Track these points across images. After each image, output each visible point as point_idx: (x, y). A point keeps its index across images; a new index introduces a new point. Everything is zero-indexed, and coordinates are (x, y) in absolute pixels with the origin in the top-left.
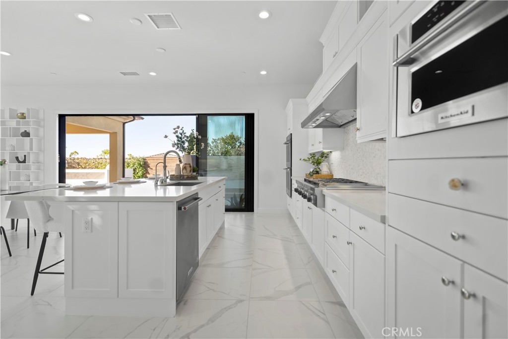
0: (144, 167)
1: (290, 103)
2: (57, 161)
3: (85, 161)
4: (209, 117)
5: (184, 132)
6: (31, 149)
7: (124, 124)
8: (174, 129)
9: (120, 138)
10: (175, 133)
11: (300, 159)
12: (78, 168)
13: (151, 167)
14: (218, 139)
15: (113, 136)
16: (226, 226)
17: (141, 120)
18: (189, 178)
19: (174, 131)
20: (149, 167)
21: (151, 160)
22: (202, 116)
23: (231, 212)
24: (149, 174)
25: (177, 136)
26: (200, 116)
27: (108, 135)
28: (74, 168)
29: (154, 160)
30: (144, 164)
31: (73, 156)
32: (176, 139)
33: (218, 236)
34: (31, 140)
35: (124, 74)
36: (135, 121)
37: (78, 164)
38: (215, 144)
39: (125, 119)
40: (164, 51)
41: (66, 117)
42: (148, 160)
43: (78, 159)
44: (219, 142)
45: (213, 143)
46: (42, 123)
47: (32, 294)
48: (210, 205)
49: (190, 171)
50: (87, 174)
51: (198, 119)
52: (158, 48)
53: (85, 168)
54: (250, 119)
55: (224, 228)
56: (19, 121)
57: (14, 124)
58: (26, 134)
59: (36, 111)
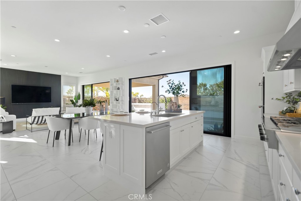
1: (263, 51)
2: (128, 100)
3: (145, 99)
4: (198, 72)
5: (174, 83)
6: (120, 95)
7: (159, 80)
8: (167, 82)
9: (157, 88)
10: (168, 84)
11: (273, 99)
12: (143, 103)
14: (214, 85)
15: (154, 86)
16: (204, 144)
17: (167, 77)
18: (175, 111)
19: (167, 83)
22: (193, 71)
23: (213, 135)
25: (169, 86)
26: (192, 71)
27: (152, 86)
28: (141, 103)
31: (141, 97)
32: (169, 88)
33: (196, 151)
34: (120, 91)
35: (151, 54)
36: (164, 78)
37: (143, 100)
38: (211, 88)
39: (159, 78)
40: (165, 37)
41: (132, 80)
43: (143, 98)
44: (214, 86)
45: (210, 87)
46: (124, 83)
47: (100, 160)
48: (183, 130)
49: (176, 107)
50: (145, 105)
51: (190, 74)
52: (162, 36)
53: (145, 103)
54: (228, 69)
55: (203, 145)
56: (116, 83)
57: (115, 84)
58: (118, 89)
59: (122, 78)
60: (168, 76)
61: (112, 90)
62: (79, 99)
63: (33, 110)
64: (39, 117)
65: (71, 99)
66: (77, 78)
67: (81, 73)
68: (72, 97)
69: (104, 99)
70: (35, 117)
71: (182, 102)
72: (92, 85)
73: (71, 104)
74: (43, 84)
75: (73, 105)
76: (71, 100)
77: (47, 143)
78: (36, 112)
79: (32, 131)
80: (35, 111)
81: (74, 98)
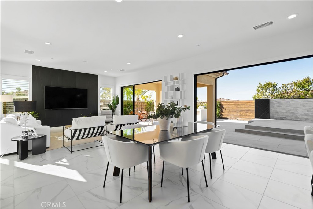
0: (220, 108)
6: (181, 98)
7: (216, 79)
13: (225, 108)
15: (209, 87)
20: (223, 107)
21: (225, 103)
24: (223, 112)
27: (206, 87)
29: (227, 103)
30: (220, 106)
34: (181, 92)
39: (217, 75)
41: (197, 76)
42: (223, 103)
56: (175, 82)
57: (172, 83)
58: (178, 89)
59: (183, 75)
60: (228, 74)
61: (167, 91)
62: (118, 103)
63: (72, 120)
64: (81, 130)
65: (108, 103)
66: (115, 78)
67: (123, 70)
68: (109, 101)
69: (140, 103)
70: (76, 131)
71: (236, 107)
72: (133, 87)
73: (108, 110)
74: (78, 85)
75: (111, 111)
76: (108, 105)
77: (104, 187)
78: (77, 123)
79: (71, 152)
80: (75, 120)
81: (111, 102)
